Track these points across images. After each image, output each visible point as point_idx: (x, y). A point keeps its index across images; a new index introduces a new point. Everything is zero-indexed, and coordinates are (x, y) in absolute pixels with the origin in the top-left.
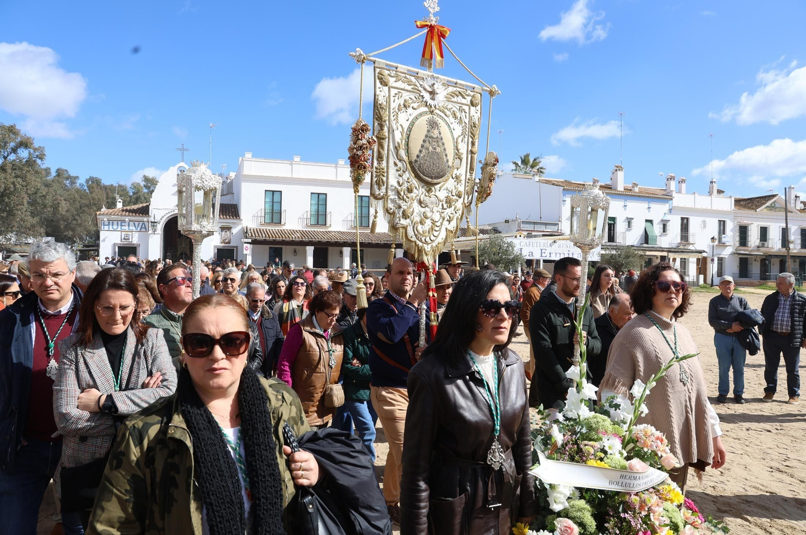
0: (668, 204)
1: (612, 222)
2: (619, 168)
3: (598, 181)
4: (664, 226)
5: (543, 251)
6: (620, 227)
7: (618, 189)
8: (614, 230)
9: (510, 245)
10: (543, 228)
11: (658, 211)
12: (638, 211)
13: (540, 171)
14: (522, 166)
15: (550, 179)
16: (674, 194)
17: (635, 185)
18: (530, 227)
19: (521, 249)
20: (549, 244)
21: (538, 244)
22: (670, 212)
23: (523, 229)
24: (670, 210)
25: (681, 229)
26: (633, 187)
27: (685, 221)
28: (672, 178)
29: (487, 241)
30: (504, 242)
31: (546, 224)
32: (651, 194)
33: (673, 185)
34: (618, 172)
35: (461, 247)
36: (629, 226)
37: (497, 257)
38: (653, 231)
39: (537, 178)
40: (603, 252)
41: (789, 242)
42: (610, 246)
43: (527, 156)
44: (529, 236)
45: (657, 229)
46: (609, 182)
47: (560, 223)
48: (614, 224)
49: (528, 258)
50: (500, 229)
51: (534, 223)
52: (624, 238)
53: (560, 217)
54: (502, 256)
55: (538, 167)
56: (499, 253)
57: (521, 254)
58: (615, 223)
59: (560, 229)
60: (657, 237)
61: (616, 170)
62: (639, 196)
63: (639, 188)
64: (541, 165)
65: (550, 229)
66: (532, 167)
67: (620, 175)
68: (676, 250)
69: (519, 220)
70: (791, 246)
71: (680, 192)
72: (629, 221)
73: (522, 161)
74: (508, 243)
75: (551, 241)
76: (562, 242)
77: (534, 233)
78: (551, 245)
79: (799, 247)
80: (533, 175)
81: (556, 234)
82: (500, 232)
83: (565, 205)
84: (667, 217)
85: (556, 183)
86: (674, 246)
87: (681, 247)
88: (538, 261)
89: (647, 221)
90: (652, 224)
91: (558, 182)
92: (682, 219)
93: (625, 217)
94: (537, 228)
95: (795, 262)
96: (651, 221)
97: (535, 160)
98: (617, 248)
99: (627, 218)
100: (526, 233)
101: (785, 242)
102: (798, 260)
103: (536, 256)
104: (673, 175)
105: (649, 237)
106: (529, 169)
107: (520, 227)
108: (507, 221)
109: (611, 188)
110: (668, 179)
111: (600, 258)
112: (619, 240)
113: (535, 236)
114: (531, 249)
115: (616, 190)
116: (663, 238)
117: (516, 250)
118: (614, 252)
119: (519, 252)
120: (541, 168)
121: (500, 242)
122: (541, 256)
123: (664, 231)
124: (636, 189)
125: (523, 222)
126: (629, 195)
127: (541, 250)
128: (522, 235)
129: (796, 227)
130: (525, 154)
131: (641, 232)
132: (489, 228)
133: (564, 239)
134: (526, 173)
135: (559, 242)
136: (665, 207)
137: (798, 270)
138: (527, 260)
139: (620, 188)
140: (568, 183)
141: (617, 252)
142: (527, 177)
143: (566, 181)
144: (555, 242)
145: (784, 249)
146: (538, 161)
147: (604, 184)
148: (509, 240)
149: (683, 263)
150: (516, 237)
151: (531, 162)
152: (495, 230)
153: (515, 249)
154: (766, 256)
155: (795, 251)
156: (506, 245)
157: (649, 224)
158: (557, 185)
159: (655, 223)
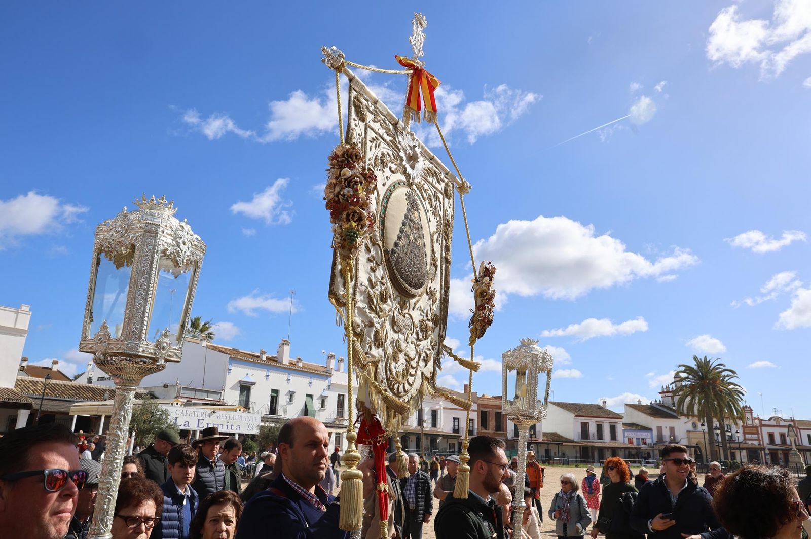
0: (327, 381)
1: (275, 395)
2: (286, 342)
3: (265, 353)
4: (323, 401)
5: (201, 421)
6: (282, 400)
7: (284, 363)
8: (276, 403)
9: (165, 412)
10: (204, 396)
11: (318, 387)
12: (300, 385)
13: (209, 337)
14: (191, 329)
15: (218, 346)
16: (333, 372)
17: (299, 360)
18: (190, 394)
19: (176, 418)
20: (207, 414)
21: (196, 413)
22: (329, 388)
23: (183, 395)
24: (329, 387)
25: (338, 405)
26: (297, 361)
27: (341, 397)
28: (332, 357)
29: (139, 407)
30: (158, 410)
31: (208, 392)
32: (313, 370)
33: (333, 363)
34: (285, 346)
35: (107, 412)
36: (291, 399)
37: (147, 426)
38: (312, 406)
39: (204, 343)
40: (262, 424)
41: (423, 421)
42: (271, 418)
43: (197, 319)
44: (188, 404)
45: (316, 404)
46: (275, 355)
47: (222, 392)
48: (276, 397)
49: (183, 428)
50: (156, 394)
51: (196, 390)
52: (285, 411)
53: (224, 385)
54: (153, 425)
55: (207, 332)
56: (150, 422)
57: (175, 424)
58: (277, 395)
59: (222, 398)
60: (315, 411)
61: (283, 344)
62: (302, 371)
63: (303, 363)
64: (210, 331)
65: (211, 398)
66: (202, 331)
67: (287, 349)
68: (332, 425)
69: (180, 386)
70: (425, 425)
71: (338, 370)
72: (291, 395)
73: (192, 324)
74: (162, 411)
75: (210, 411)
76: (221, 412)
77: (193, 401)
78: (209, 415)
79: (430, 425)
80: (201, 340)
81: (218, 403)
82: (156, 398)
83: (230, 374)
84: (326, 393)
85: (223, 350)
86: (330, 421)
87: (337, 422)
88: (194, 432)
89: (308, 395)
90: (312, 399)
91: (226, 349)
92: (339, 395)
93: (287, 391)
94: (198, 395)
95: (427, 439)
96: (311, 396)
97: (205, 324)
98: (277, 421)
99: (290, 392)
100: (185, 400)
101: (420, 421)
102: (429, 437)
103: (193, 426)
104: (333, 354)
105: (309, 412)
106: (197, 332)
107: (179, 393)
108: (166, 386)
109: (277, 361)
110: (328, 358)
111: (258, 431)
112: (280, 413)
113: (195, 404)
114: (188, 419)
115: (281, 363)
116: (321, 413)
117: (171, 419)
118: (273, 425)
119: (174, 421)
120: (211, 334)
121: (153, 409)
122: (198, 427)
123: (323, 406)
124: (300, 365)
125: (184, 389)
126: (293, 369)
127: (199, 420)
128: (179, 403)
129: (429, 408)
130: (196, 316)
131: (302, 406)
132: (145, 392)
133: (224, 410)
134: (194, 336)
135: (218, 413)
136: (324, 384)
137: (429, 447)
138: (182, 431)
139: (286, 361)
140: (235, 351)
141: (276, 425)
142: (195, 341)
143: (234, 349)
144: (214, 412)
145: (419, 427)
146: (207, 325)
147: (271, 356)
148: (164, 407)
149: (337, 438)
150: (172, 404)
151: (201, 327)
152: (150, 394)
153: (170, 417)
154: (406, 433)
155: (427, 429)
156: (159, 413)
157: (309, 398)
158: (224, 353)
159: (315, 398)
